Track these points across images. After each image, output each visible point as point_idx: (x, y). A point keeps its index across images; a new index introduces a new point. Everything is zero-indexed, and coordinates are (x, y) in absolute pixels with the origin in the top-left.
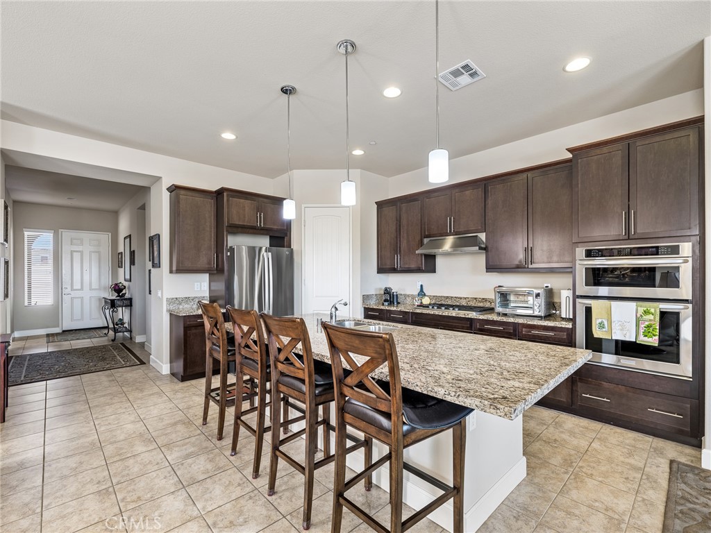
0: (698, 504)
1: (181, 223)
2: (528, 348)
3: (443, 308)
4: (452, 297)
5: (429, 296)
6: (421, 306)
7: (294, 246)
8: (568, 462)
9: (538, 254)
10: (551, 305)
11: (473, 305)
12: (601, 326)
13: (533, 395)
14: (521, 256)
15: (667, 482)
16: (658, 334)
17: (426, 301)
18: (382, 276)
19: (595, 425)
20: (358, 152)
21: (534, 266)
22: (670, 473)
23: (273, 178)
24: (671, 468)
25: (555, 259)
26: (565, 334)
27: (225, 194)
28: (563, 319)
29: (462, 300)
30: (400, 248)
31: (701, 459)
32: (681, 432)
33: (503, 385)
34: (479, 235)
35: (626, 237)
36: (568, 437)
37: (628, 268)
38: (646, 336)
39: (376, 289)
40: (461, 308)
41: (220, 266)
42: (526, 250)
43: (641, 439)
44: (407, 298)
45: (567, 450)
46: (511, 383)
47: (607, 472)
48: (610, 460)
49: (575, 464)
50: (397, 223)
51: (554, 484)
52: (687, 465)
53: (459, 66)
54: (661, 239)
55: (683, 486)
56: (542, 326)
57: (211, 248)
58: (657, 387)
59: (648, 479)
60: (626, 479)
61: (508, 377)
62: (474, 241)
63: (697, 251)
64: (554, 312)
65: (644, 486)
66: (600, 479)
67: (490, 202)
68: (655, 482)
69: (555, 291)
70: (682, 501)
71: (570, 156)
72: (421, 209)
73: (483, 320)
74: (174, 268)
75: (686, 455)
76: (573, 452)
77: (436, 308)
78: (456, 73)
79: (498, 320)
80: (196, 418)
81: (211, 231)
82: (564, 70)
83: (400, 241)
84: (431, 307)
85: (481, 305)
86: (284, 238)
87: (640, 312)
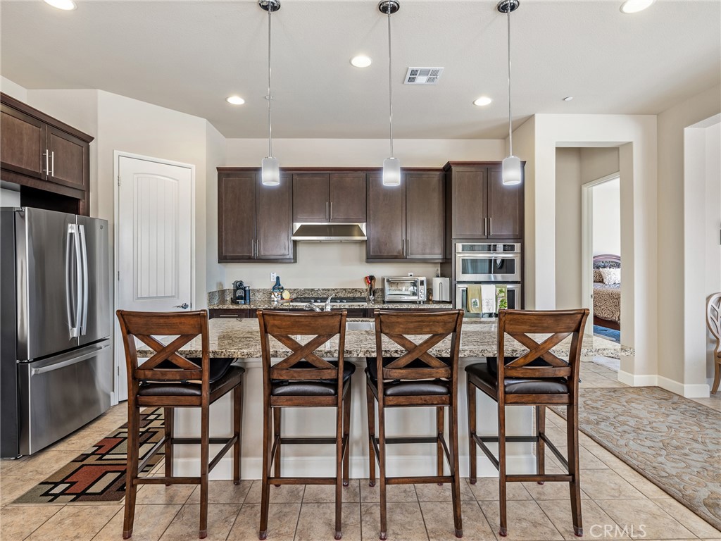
4: (318, 290)
5: (289, 290)
9: (415, 246)
11: (342, 296)
12: (475, 304)
14: (399, 247)
16: (507, 306)
17: (286, 295)
21: (411, 257)
25: (428, 251)
34: (359, 224)
35: (486, 237)
42: (404, 242)
54: (505, 240)
63: (521, 250)
64: (431, 297)
67: (371, 193)
72: (290, 187)
82: (473, 103)
83: (258, 222)
85: (351, 295)
86: (77, 201)
87: (498, 292)
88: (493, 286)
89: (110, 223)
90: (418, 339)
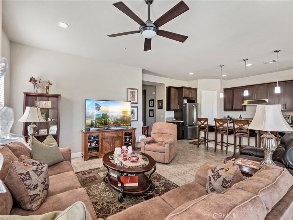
20: (224, 75)
21: (286, 109)
27: (183, 88)
34: (266, 100)
41: (180, 109)
57: (177, 104)
69: (292, 117)
81: (177, 99)
86: (195, 100)
89: (200, 104)
90: (241, 125)
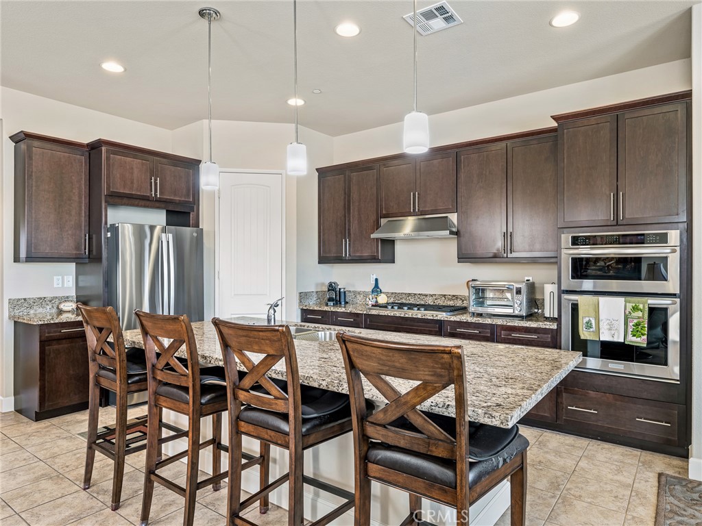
0: (686, 516)
1: (34, 188)
2: (514, 352)
3: (406, 308)
4: (415, 294)
5: (386, 294)
6: (376, 305)
7: (204, 225)
8: (555, 485)
9: (519, 241)
10: (534, 302)
11: (442, 303)
12: (589, 325)
13: (528, 400)
14: (499, 244)
15: (656, 497)
16: (646, 333)
17: (382, 299)
18: (325, 267)
19: (581, 441)
20: (296, 102)
21: (514, 255)
22: (659, 487)
23: (172, 129)
24: (659, 482)
25: (538, 246)
26: (550, 336)
27: (104, 149)
28: (547, 319)
29: (428, 297)
30: (349, 230)
31: (688, 469)
32: (668, 442)
33: (495, 392)
34: (449, 215)
35: (615, 223)
36: (553, 458)
37: (613, 258)
38: (634, 336)
39: (317, 285)
40: (427, 307)
41: (94, 252)
42: (505, 235)
43: (629, 453)
44: (358, 296)
45: (552, 471)
46: (503, 390)
47: (596, 491)
48: (598, 479)
49: (562, 487)
50: (345, 198)
51: (541, 511)
52: (674, 477)
53: (432, 7)
54: (649, 226)
55: (671, 499)
56: (523, 328)
57: (81, 227)
58: (646, 393)
59: (637, 495)
60: (615, 497)
61: (498, 383)
62: (443, 224)
63: (685, 240)
64: (536, 310)
65: (634, 503)
66: (589, 500)
67: (462, 176)
68: (645, 498)
69: (536, 285)
70: (671, 515)
71: (555, 124)
72: (377, 179)
73: (455, 321)
74: (23, 254)
75: (674, 466)
76: (559, 474)
77: (396, 308)
78: (429, 15)
79: (473, 321)
80: (68, 469)
81: (80, 202)
82: (550, 24)
83: (349, 221)
84: (390, 307)
85: (451, 303)
87: (629, 309)
88: (621, 300)
